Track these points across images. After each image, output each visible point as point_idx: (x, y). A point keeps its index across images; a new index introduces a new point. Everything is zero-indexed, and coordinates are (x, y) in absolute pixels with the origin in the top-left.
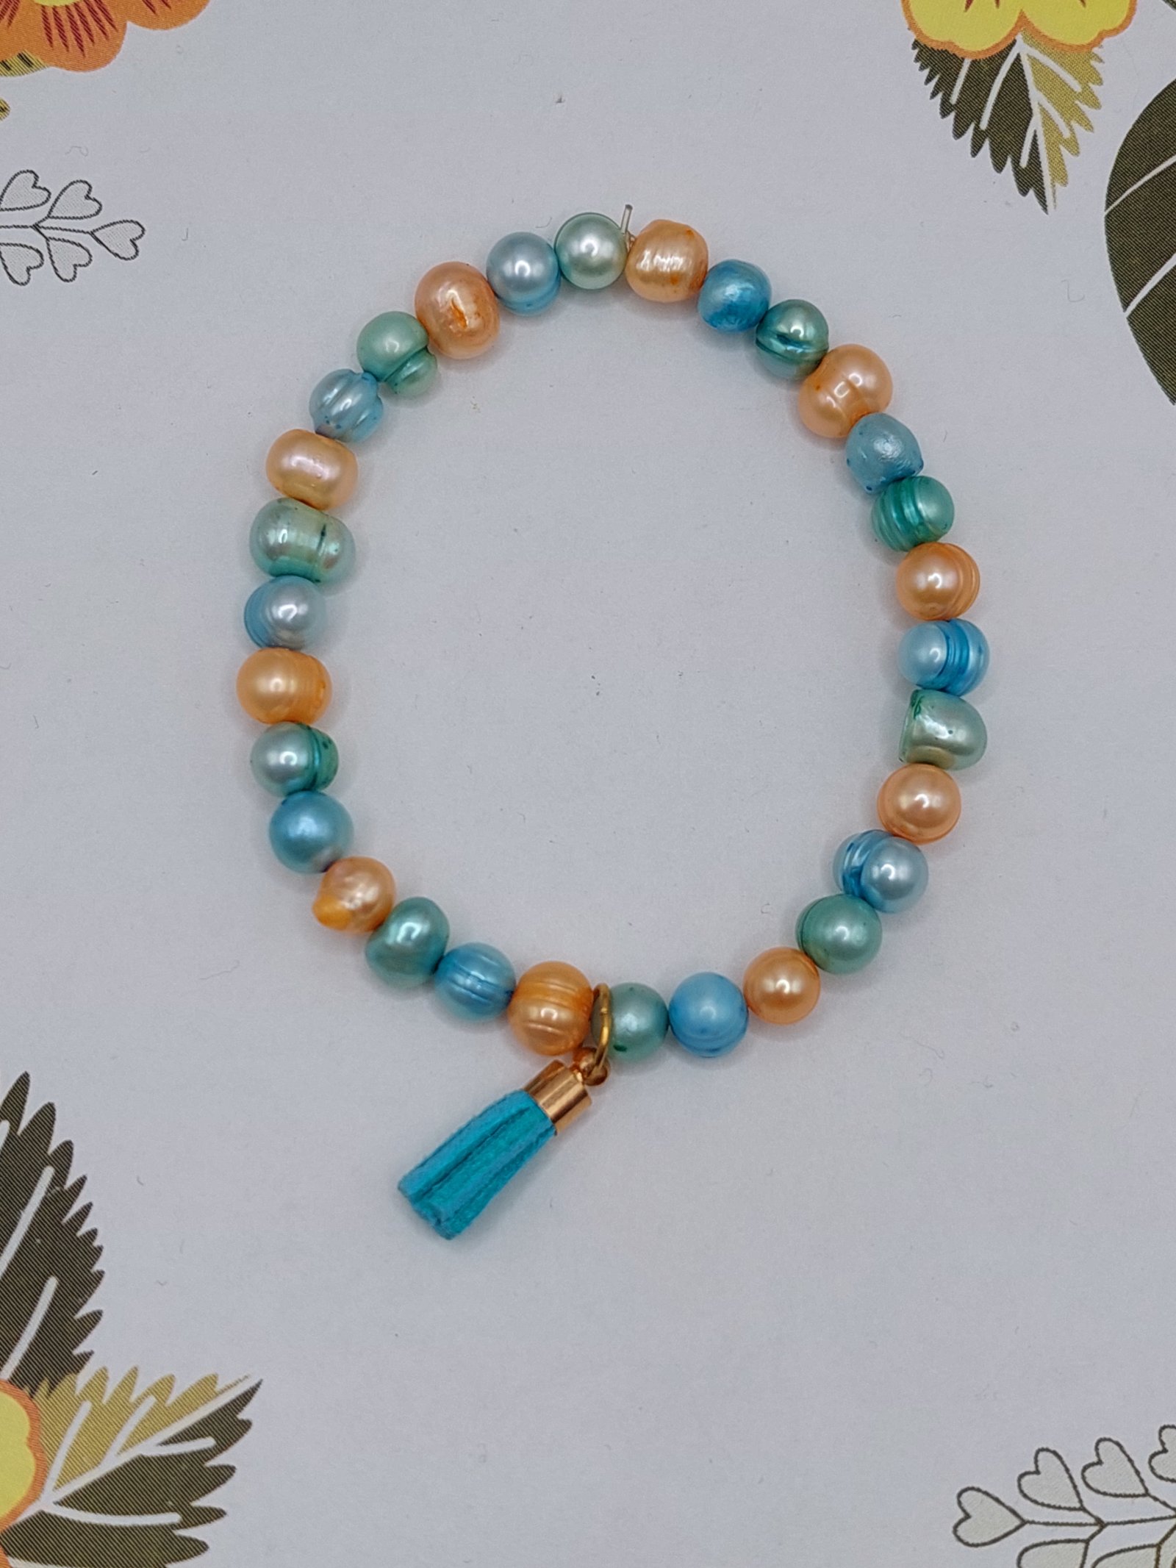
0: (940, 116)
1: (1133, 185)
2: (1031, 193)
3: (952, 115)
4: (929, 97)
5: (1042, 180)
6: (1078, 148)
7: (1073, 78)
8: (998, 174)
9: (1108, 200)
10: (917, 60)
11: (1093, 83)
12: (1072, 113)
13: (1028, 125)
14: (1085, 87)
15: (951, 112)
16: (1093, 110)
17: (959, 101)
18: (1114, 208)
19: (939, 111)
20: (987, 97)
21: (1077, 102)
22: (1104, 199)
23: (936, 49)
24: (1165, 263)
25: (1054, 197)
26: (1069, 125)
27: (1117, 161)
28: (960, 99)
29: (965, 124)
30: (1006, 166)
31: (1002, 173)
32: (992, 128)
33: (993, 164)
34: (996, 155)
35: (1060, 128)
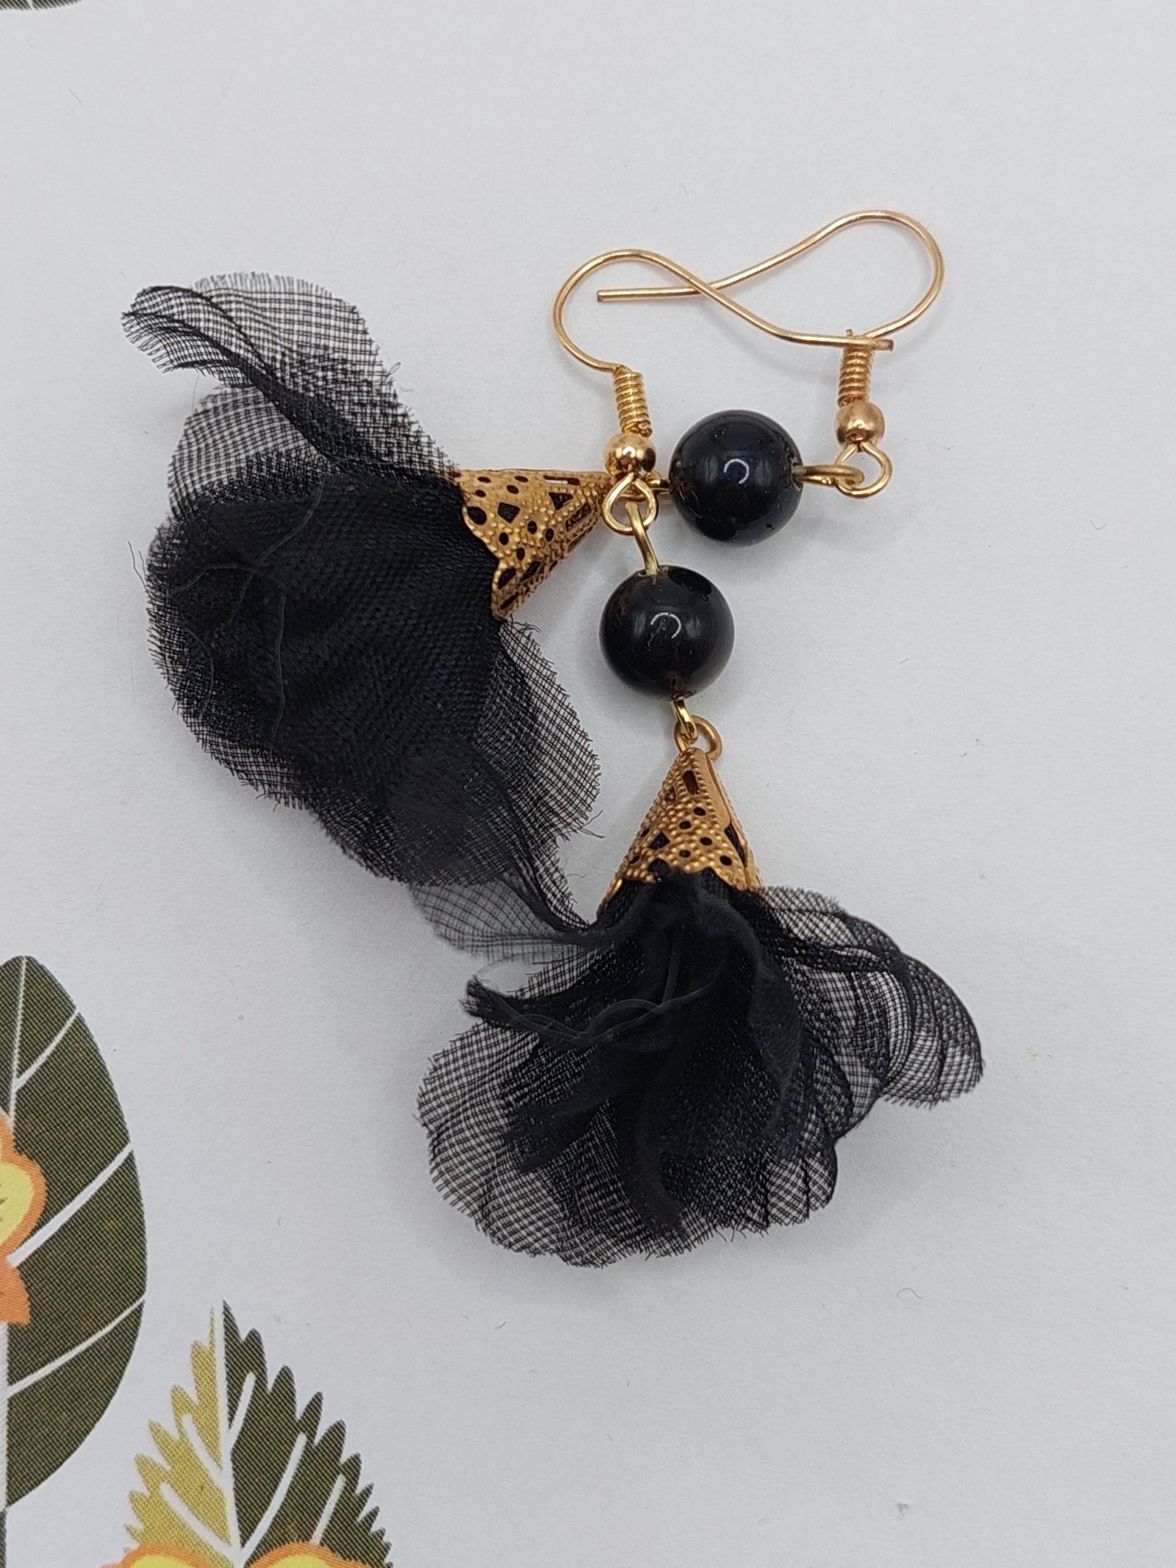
0: (360, 1458)
1: (103, 1337)
2: (243, 1335)
3: (345, 1457)
4: (374, 1487)
5: (227, 1353)
6: (173, 1397)
7: (170, 1504)
8: (288, 1365)
9: (139, 1318)
10: (387, 1548)
11: (142, 1494)
12: (177, 1452)
13: (239, 1437)
14: (154, 1489)
15: (346, 1463)
16: (146, 1454)
17: (333, 1479)
18: (131, 1304)
19: (362, 1466)
20: (293, 1482)
21: (168, 1468)
22: (143, 1319)
23: (359, 1562)
24: (71, 1219)
25: (212, 1325)
26: (182, 1434)
27: (121, 1374)
28: (330, 1483)
29: (327, 1444)
30: (275, 1377)
31: (282, 1366)
32: (290, 1435)
33: (292, 1380)
34: (287, 1393)
35: (195, 1429)
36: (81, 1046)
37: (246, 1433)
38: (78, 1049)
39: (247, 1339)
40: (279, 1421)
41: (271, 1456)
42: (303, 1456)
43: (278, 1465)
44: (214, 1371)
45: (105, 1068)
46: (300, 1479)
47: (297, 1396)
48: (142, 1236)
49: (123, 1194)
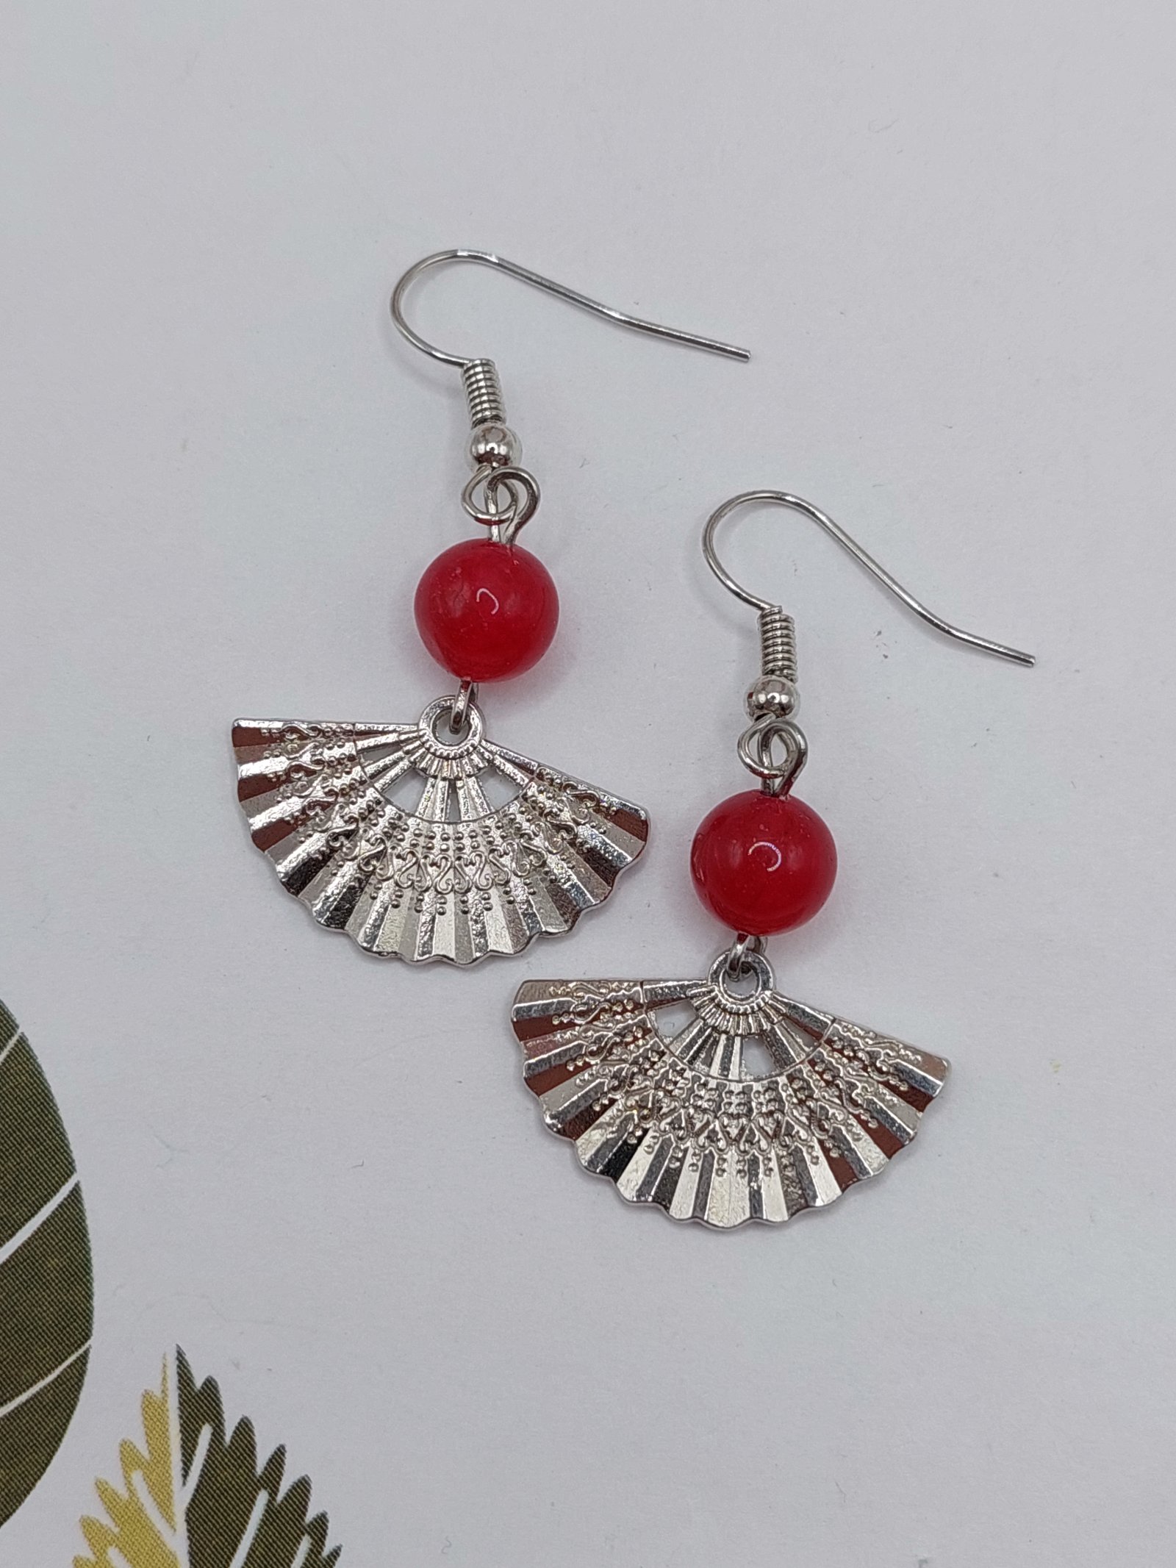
0: (327, 1516)
1: (45, 1387)
2: (199, 1383)
3: (309, 1517)
4: (342, 1549)
5: (181, 1404)
6: (121, 1452)
8: (247, 1415)
9: (85, 1365)
11: (87, 1560)
12: (124, 1511)
13: (194, 1495)
14: (101, 1553)
15: (312, 1523)
16: (92, 1515)
17: (298, 1541)
18: (76, 1349)
19: (329, 1525)
20: (253, 1544)
21: (116, 1530)
22: (89, 1366)
24: (11, 1257)
25: (165, 1372)
26: (132, 1492)
27: (64, 1427)
28: (294, 1544)
29: (291, 1502)
30: (233, 1428)
31: (240, 1417)
32: (250, 1492)
33: (252, 1432)
34: (247, 1446)
35: (146, 1487)
36: (24, 1068)
37: (202, 1491)
38: (21, 1071)
39: (202, 1388)
40: (238, 1478)
41: (229, 1515)
42: (264, 1515)
43: (237, 1525)
44: (167, 1423)
45: (50, 1092)
46: (262, 1540)
47: (258, 1449)
48: (88, 1274)
49: (68, 1229)
